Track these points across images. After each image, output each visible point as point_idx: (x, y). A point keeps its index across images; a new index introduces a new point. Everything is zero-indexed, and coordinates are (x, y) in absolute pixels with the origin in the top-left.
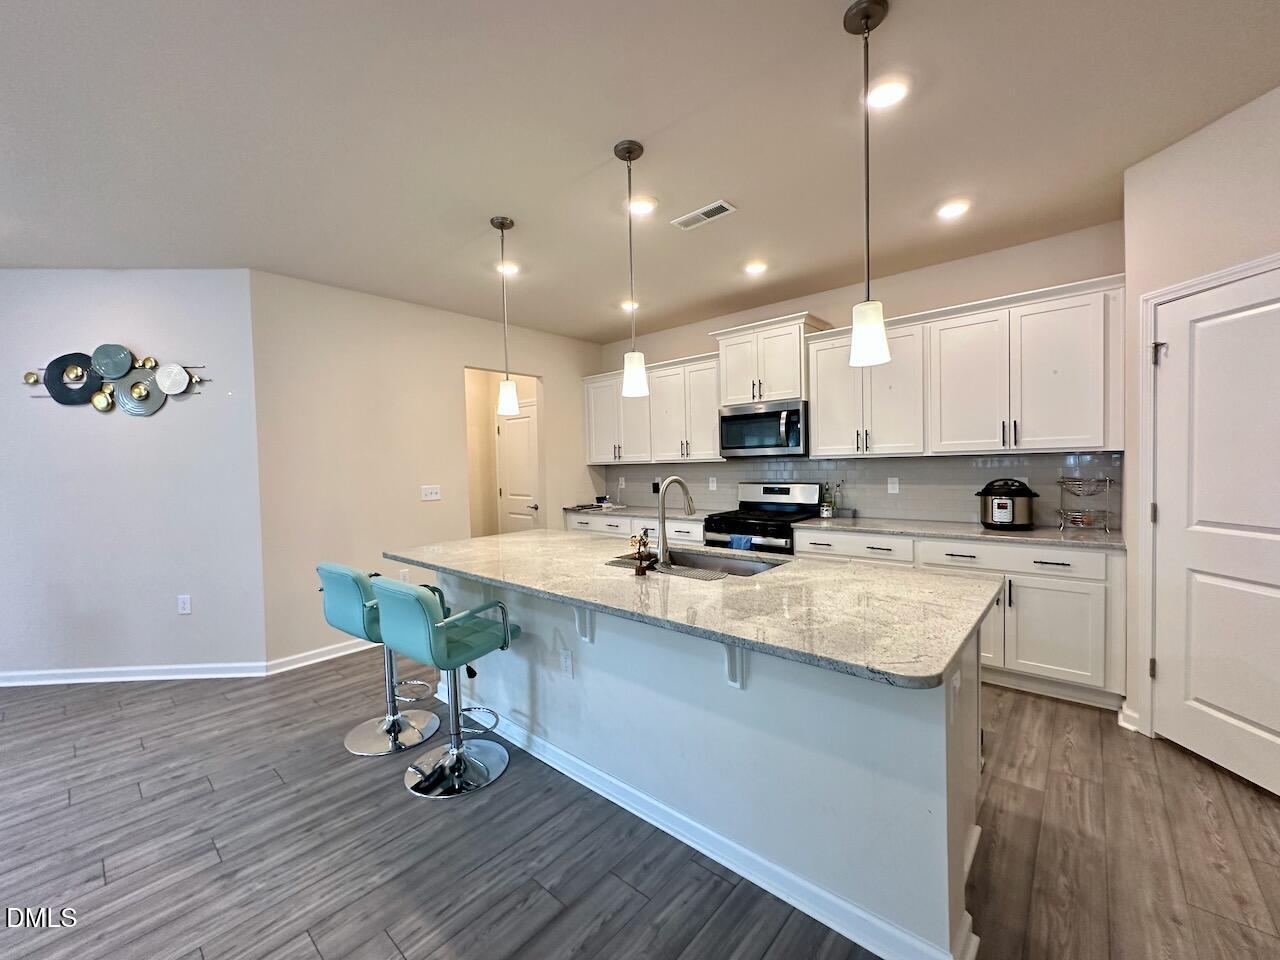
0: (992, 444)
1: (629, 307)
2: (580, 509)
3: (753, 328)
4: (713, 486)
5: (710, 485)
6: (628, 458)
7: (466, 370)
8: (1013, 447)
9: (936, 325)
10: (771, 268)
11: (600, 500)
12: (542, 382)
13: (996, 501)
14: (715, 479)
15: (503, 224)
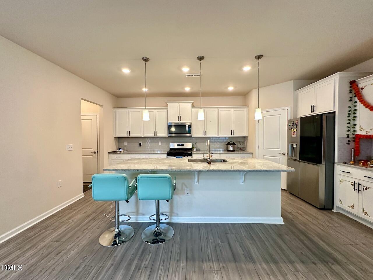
0: (229, 135)
1: (145, 90)
2: (114, 152)
3: (178, 103)
4: (160, 144)
5: (159, 143)
6: (132, 135)
7: (81, 100)
8: (233, 135)
9: (220, 109)
10: (191, 89)
11: (120, 149)
12: (103, 108)
13: (231, 146)
14: (161, 142)
15: (146, 60)
